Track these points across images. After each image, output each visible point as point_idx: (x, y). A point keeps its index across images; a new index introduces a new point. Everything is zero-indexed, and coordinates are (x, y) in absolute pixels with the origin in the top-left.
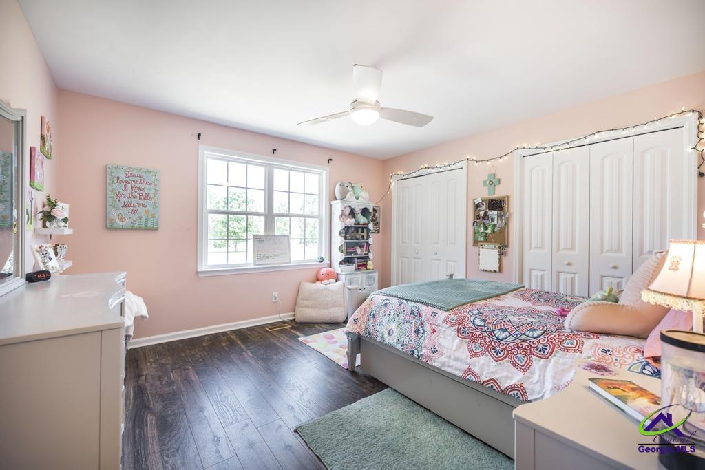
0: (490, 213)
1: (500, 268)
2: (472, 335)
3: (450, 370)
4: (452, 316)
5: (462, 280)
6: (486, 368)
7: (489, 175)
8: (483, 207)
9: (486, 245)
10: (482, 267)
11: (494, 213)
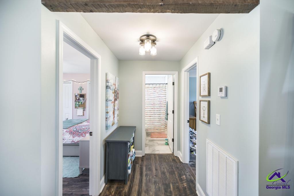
0: (80, 98)
1: (83, 114)
2: (74, 133)
3: (67, 143)
4: (68, 130)
5: (71, 120)
6: (77, 139)
7: (80, 87)
8: (78, 96)
9: (79, 108)
10: (78, 115)
11: (81, 99)
